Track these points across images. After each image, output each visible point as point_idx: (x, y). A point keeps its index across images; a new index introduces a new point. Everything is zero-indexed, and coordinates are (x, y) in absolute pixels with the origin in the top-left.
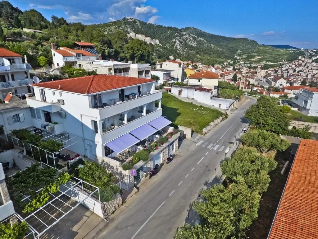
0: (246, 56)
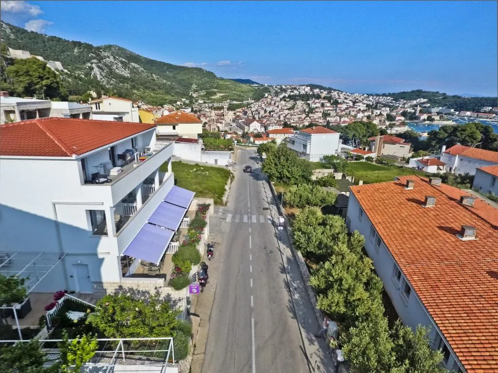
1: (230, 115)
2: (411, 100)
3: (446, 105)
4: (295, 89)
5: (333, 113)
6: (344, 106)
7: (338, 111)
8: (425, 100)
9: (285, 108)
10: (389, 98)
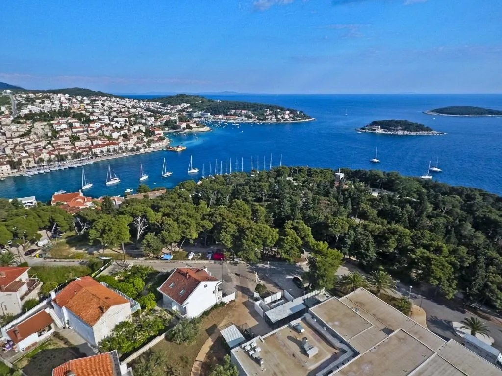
2: (177, 105)
3: (204, 109)
5: (82, 136)
6: (97, 125)
7: (90, 132)
8: (188, 105)
9: (17, 134)
10: (158, 103)
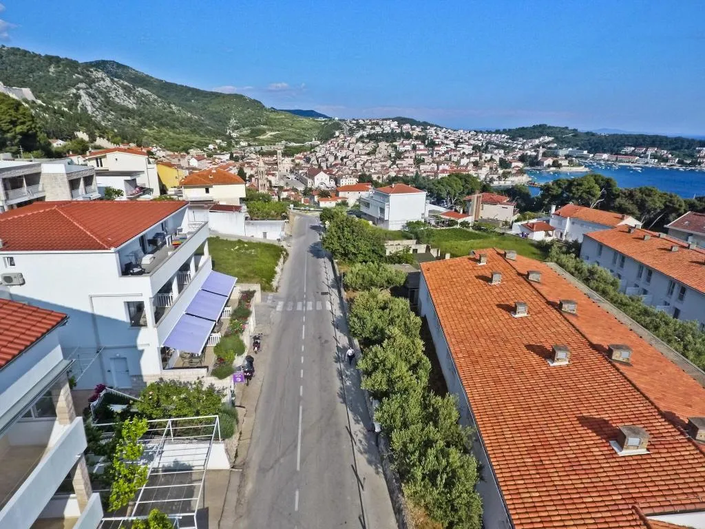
0: (249, 131)
1: (286, 163)
4: (377, 124)
5: (428, 159)
7: (435, 156)
9: (363, 152)
